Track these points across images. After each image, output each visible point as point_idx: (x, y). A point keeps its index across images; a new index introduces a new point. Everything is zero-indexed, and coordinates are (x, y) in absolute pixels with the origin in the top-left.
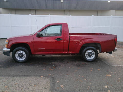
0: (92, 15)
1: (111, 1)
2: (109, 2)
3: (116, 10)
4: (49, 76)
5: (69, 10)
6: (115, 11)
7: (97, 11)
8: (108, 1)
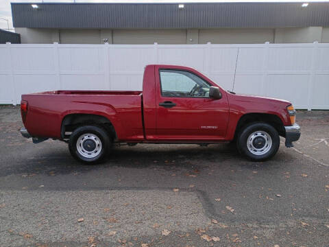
0: (264, 43)
1: (309, 3)
2: (306, 5)
3: (323, 27)
4: (192, 190)
5: (199, 30)
6: (321, 28)
7: (274, 31)
8: (302, 3)
